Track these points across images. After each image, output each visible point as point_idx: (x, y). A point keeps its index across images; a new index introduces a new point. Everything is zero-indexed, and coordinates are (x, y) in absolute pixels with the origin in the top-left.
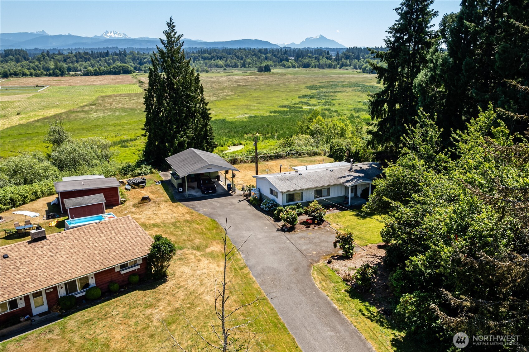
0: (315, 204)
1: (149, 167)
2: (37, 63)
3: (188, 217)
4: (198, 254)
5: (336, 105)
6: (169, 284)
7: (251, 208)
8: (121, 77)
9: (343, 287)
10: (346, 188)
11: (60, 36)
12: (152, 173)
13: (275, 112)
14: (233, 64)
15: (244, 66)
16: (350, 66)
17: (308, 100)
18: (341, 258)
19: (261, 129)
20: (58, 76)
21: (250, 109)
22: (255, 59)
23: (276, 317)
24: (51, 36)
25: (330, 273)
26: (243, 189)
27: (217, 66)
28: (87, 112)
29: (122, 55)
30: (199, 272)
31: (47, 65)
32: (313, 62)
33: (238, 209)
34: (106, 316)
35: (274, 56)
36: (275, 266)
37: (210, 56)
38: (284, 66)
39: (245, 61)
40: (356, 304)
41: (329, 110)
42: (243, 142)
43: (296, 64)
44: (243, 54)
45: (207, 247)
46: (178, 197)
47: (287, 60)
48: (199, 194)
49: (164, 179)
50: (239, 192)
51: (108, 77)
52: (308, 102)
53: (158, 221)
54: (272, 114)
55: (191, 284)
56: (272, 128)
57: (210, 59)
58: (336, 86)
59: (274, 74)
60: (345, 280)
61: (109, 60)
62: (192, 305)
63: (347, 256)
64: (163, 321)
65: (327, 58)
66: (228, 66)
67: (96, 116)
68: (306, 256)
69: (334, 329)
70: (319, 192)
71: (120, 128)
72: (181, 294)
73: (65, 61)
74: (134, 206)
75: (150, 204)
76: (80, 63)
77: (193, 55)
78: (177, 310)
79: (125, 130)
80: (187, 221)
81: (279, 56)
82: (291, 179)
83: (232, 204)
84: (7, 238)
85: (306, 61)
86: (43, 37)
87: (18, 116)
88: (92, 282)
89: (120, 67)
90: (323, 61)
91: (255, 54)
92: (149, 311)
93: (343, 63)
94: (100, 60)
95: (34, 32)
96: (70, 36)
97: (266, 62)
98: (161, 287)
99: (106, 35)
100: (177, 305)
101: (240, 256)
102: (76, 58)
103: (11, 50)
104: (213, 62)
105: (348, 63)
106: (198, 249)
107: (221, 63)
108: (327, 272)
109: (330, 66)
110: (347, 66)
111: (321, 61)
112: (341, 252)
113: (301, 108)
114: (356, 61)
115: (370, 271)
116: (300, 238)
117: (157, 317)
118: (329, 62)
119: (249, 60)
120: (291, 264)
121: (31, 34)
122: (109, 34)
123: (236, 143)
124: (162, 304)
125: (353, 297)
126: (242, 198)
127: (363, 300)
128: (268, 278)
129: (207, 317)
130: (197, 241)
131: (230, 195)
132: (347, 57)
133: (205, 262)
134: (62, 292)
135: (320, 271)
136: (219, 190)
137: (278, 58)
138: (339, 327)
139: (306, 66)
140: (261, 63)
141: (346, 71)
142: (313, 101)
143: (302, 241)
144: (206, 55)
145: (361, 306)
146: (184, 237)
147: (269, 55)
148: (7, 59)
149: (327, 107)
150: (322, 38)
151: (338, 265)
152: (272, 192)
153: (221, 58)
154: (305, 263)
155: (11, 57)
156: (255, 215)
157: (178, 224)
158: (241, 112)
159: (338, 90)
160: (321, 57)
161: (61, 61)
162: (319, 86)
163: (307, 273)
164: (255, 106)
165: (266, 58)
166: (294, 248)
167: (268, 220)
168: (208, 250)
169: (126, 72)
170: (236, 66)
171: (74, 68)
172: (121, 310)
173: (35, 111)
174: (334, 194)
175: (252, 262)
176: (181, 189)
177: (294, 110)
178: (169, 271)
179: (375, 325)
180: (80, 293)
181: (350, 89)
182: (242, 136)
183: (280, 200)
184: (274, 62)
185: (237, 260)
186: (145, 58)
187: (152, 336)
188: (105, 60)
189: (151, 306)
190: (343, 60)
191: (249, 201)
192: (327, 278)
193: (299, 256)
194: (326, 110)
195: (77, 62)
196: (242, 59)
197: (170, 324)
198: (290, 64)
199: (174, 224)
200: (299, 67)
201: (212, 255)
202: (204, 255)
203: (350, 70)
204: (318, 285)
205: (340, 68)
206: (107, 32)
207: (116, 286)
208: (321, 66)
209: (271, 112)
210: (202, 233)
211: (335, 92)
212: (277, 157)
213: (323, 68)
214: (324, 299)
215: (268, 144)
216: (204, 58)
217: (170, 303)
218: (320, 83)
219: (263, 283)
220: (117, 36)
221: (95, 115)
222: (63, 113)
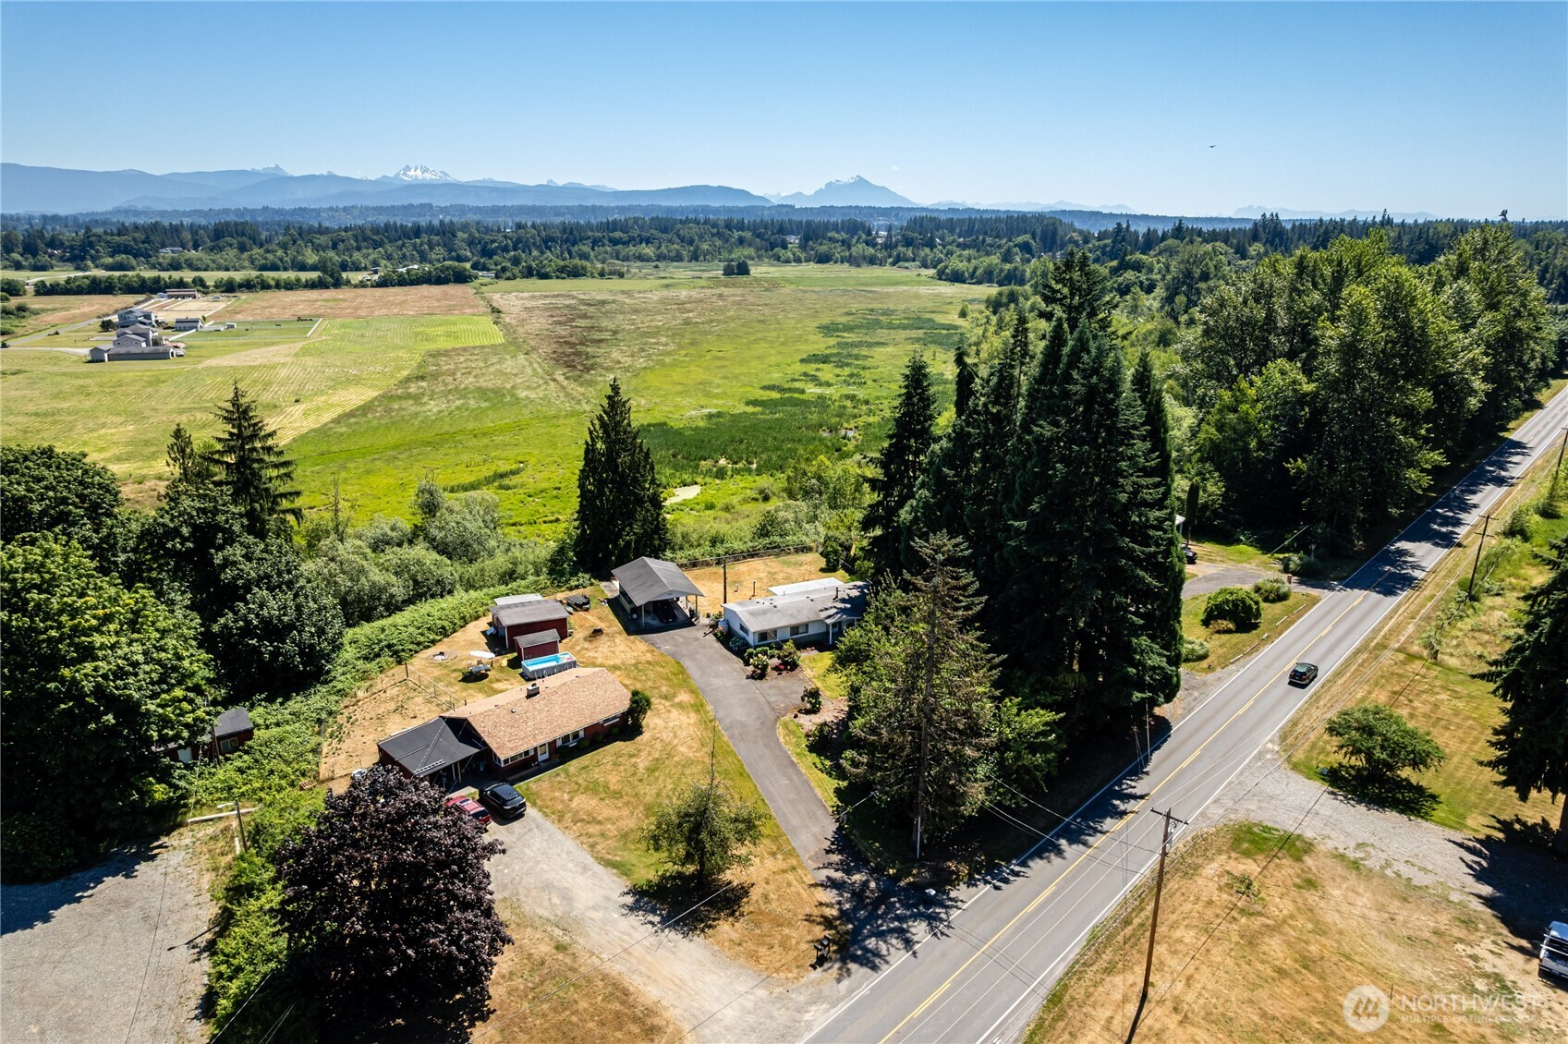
0: (789, 647)
1: (587, 576)
2: (280, 253)
3: (649, 657)
4: (667, 704)
5: (869, 382)
6: (645, 737)
7: (718, 645)
8: (452, 289)
9: (804, 742)
10: (827, 625)
11: (313, 177)
12: (592, 584)
13: (754, 403)
14: (673, 254)
15: (695, 257)
16: (914, 260)
17: (818, 370)
18: (808, 712)
19: (729, 450)
20: (327, 288)
21: (708, 394)
22: (718, 243)
23: (742, 767)
24: (292, 178)
25: (794, 728)
26: (708, 616)
27: (641, 258)
28: (416, 398)
29: (446, 233)
30: (671, 724)
31: (300, 258)
32: (838, 251)
33: (704, 647)
34: (598, 764)
35: (758, 236)
36: (743, 719)
37: (625, 237)
38: (778, 259)
39: (697, 248)
40: (813, 757)
41: (852, 398)
42: (699, 480)
43: (802, 256)
44: (693, 231)
45: (674, 696)
46: (632, 628)
47: (785, 247)
48: (655, 622)
49: (610, 595)
50: (704, 621)
51: (425, 289)
52: (818, 374)
53: (618, 662)
54: (750, 409)
55: (666, 736)
56: (749, 445)
57: (626, 243)
58: (877, 324)
59: (756, 279)
60: (808, 736)
61: (421, 244)
62: (670, 756)
63: (814, 710)
64: (647, 769)
65: (867, 243)
66: (660, 257)
67: (435, 410)
68: (773, 709)
69: (790, 779)
70: (794, 629)
71: (485, 441)
72: (658, 745)
73: (335, 247)
74: (585, 639)
75: (603, 638)
76: (365, 251)
77: (590, 234)
78: (657, 759)
79: (496, 447)
80: (649, 662)
81: (767, 237)
82: (764, 612)
83: (697, 639)
84: (464, 680)
85: (823, 248)
86: (277, 180)
87: (298, 406)
88: (582, 734)
89: (448, 268)
90: (859, 249)
91: (718, 233)
92: (633, 760)
93: (898, 255)
94: (403, 245)
95: (259, 168)
96: (331, 178)
97: (740, 249)
98: (639, 738)
99: (405, 174)
100: (657, 756)
101: (709, 708)
102: (357, 241)
103: (227, 224)
104: (632, 249)
105: (910, 254)
106: (666, 698)
107: (648, 251)
108: (792, 727)
109: (872, 261)
110: (907, 260)
111: (853, 249)
112: (809, 706)
113: (803, 392)
114: (927, 250)
115: (826, 729)
116: (771, 687)
117: (641, 766)
118: (871, 250)
119: (705, 247)
120: (758, 718)
121: (253, 173)
122: (411, 173)
123: (689, 481)
124: (643, 754)
125: (810, 751)
126: (708, 631)
127: (819, 755)
128: (736, 732)
129: (684, 766)
130: (664, 689)
131: (693, 625)
132: (908, 242)
133: (675, 713)
134: (559, 743)
135: (786, 726)
136: (680, 618)
137: (766, 240)
138: (795, 777)
139: (823, 259)
140: (730, 252)
141: (905, 273)
142: (827, 372)
143: (772, 691)
144: (617, 234)
145: (817, 760)
146: (650, 684)
147: (747, 235)
148: (221, 243)
149: (851, 390)
150: (860, 183)
151: (804, 719)
152: (742, 628)
153: (648, 241)
154: (772, 716)
155: (229, 239)
156: (723, 656)
157: (640, 666)
158: (693, 401)
159: (878, 340)
160: (854, 241)
161: (327, 247)
162: (844, 325)
163: (773, 728)
164: (718, 386)
165: (741, 241)
166: (763, 700)
167: (738, 663)
168: (677, 700)
169: (461, 278)
170: (678, 258)
171: (353, 263)
172: (609, 758)
173: (322, 393)
174: (813, 631)
175: (721, 714)
176: (635, 616)
177: (788, 399)
178: (644, 723)
179: (824, 775)
180: (572, 744)
181: (903, 334)
182: (697, 466)
183: (751, 639)
184: (758, 249)
185: (707, 712)
186: (493, 241)
187: (641, 780)
188: (414, 246)
189: (633, 756)
190: (900, 248)
191: (715, 635)
192: (791, 732)
193: (766, 707)
194: (848, 397)
195: (359, 249)
196: (691, 242)
197: (653, 771)
198: (790, 254)
199: (635, 665)
200: (808, 260)
201: (681, 706)
202: (672, 706)
203: (911, 272)
204: (781, 740)
205: (894, 264)
206: (408, 168)
207: (601, 737)
208: (853, 261)
209: (748, 403)
210: (668, 679)
211: (870, 345)
212: (753, 554)
213: (859, 266)
214: (786, 752)
215: (742, 485)
216: (614, 242)
217: (649, 754)
218: (848, 314)
219: (731, 737)
220: (428, 176)
221: (433, 407)
222: (376, 398)
